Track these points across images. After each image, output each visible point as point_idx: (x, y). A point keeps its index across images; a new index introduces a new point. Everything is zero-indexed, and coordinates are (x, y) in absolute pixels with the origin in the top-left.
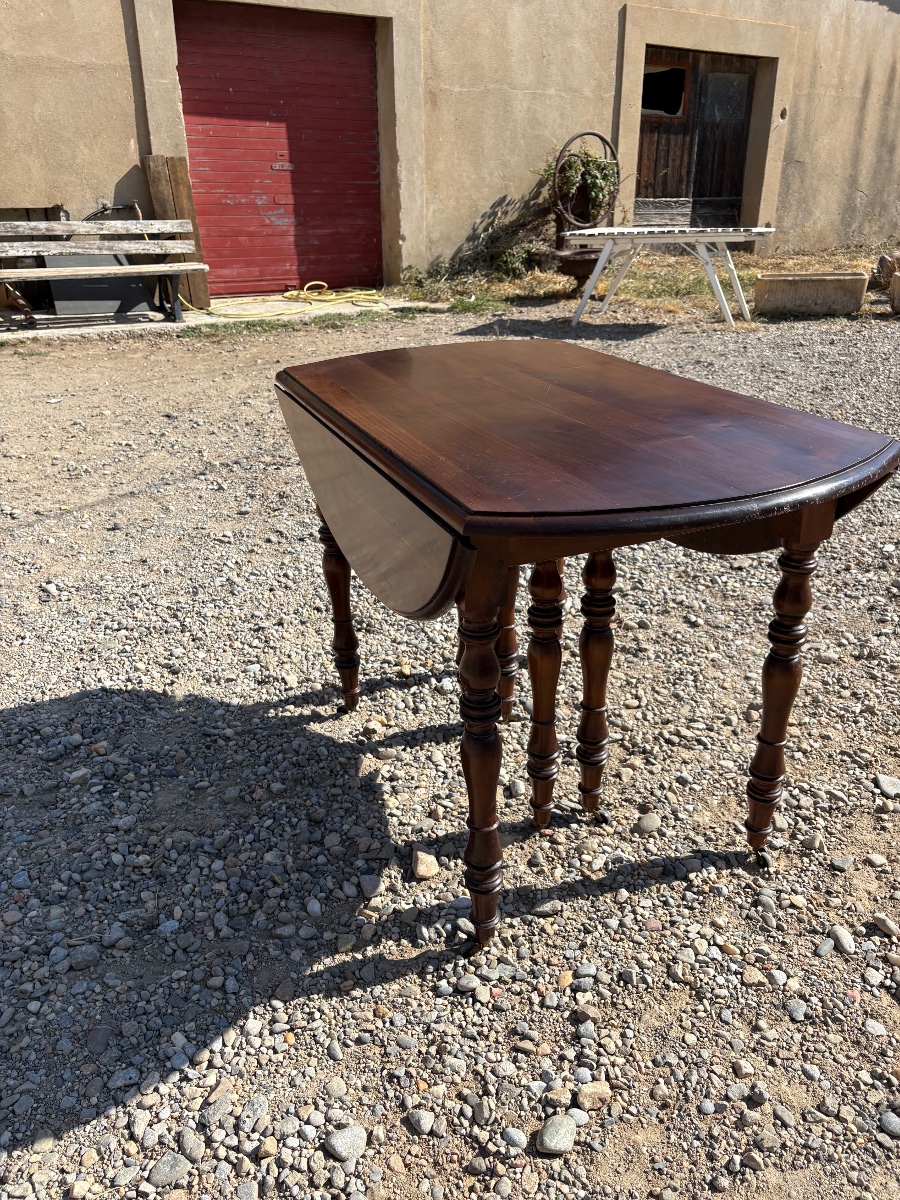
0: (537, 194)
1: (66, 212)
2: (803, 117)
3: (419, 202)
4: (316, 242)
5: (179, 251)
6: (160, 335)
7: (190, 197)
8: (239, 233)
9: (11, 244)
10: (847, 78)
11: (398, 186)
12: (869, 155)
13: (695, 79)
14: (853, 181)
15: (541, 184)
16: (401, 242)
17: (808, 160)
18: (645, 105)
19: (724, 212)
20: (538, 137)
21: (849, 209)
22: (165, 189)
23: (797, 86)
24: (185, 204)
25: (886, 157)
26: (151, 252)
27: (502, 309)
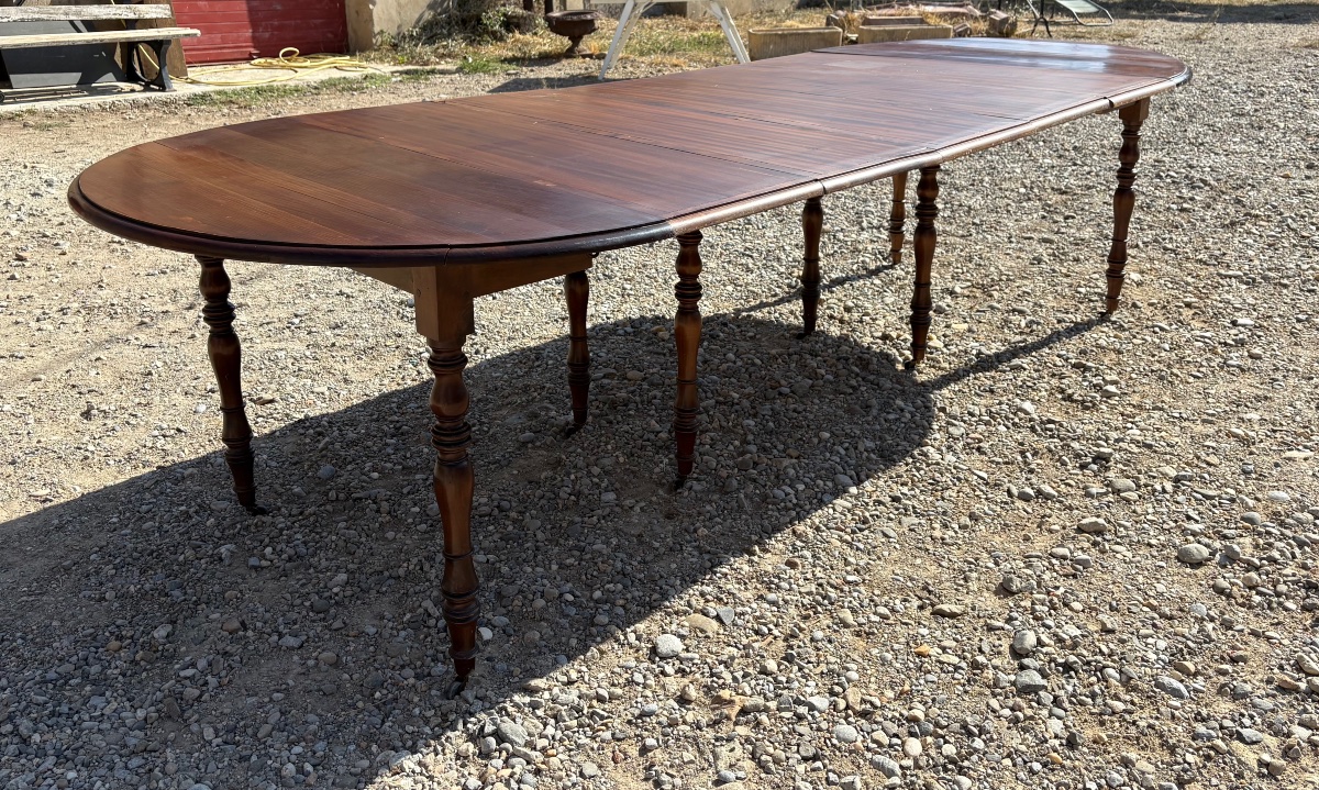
5: (154, 16)
6: (165, 104)
16: (371, 6)
26: (123, 17)
27: (512, 69)
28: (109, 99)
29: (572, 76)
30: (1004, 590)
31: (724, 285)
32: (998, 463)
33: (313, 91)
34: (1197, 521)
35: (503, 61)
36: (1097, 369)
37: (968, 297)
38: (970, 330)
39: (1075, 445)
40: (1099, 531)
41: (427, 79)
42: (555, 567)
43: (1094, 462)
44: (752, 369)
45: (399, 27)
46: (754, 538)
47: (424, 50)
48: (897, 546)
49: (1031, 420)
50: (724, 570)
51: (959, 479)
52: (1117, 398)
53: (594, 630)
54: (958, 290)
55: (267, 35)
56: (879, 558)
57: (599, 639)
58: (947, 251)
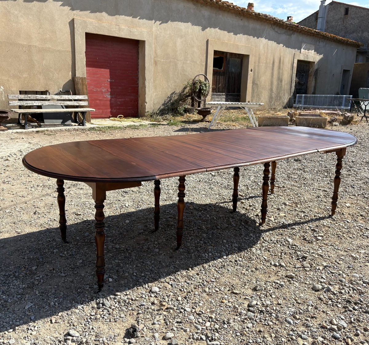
0: (184, 91)
1: (49, 92)
2: (257, 71)
3: (151, 92)
4: (119, 103)
5: (83, 105)
6: (83, 130)
7: (86, 89)
8: (97, 100)
9: (35, 102)
10: (268, 61)
11: (145, 87)
12: (275, 83)
13: (226, 60)
14: (271, 90)
15: (185, 88)
16: (145, 104)
17: (259, 83)
18: (214, 67)
19: (236, 97)
20: (185, 74)
21: (271, 98)
22: (80, 86)
23: (255, 63)
24: (85, 91)
25: (280, 83)
26: (75, 105)
27: (183, 125)
28: (68, 127)
29: (201, 128)
30: (255, 289)
31: (216, 195)
32: (272, 255)
33: (124, 128)
34: (324, 279)
35: (181, 122)
36: (319, 232)
37: (290, 206)
38: (285, 216)
39: (299, 253)
40: (292, 277)
41: (157, 127)
42: (135, 266)
43: (302, 258)
44: (212, 220)
45: (153, 110)
46: (191, 266)
47: (159, 118)
48: (230, 274)
49: (289, 244)
50: (178, 273)
51: (258, 258)
52: (320, 241)
53: (137, 283)
54: (287, 203)
55: (115, 111)
56: (223, 276)
57: (138, 285)
58: (291, 191)
